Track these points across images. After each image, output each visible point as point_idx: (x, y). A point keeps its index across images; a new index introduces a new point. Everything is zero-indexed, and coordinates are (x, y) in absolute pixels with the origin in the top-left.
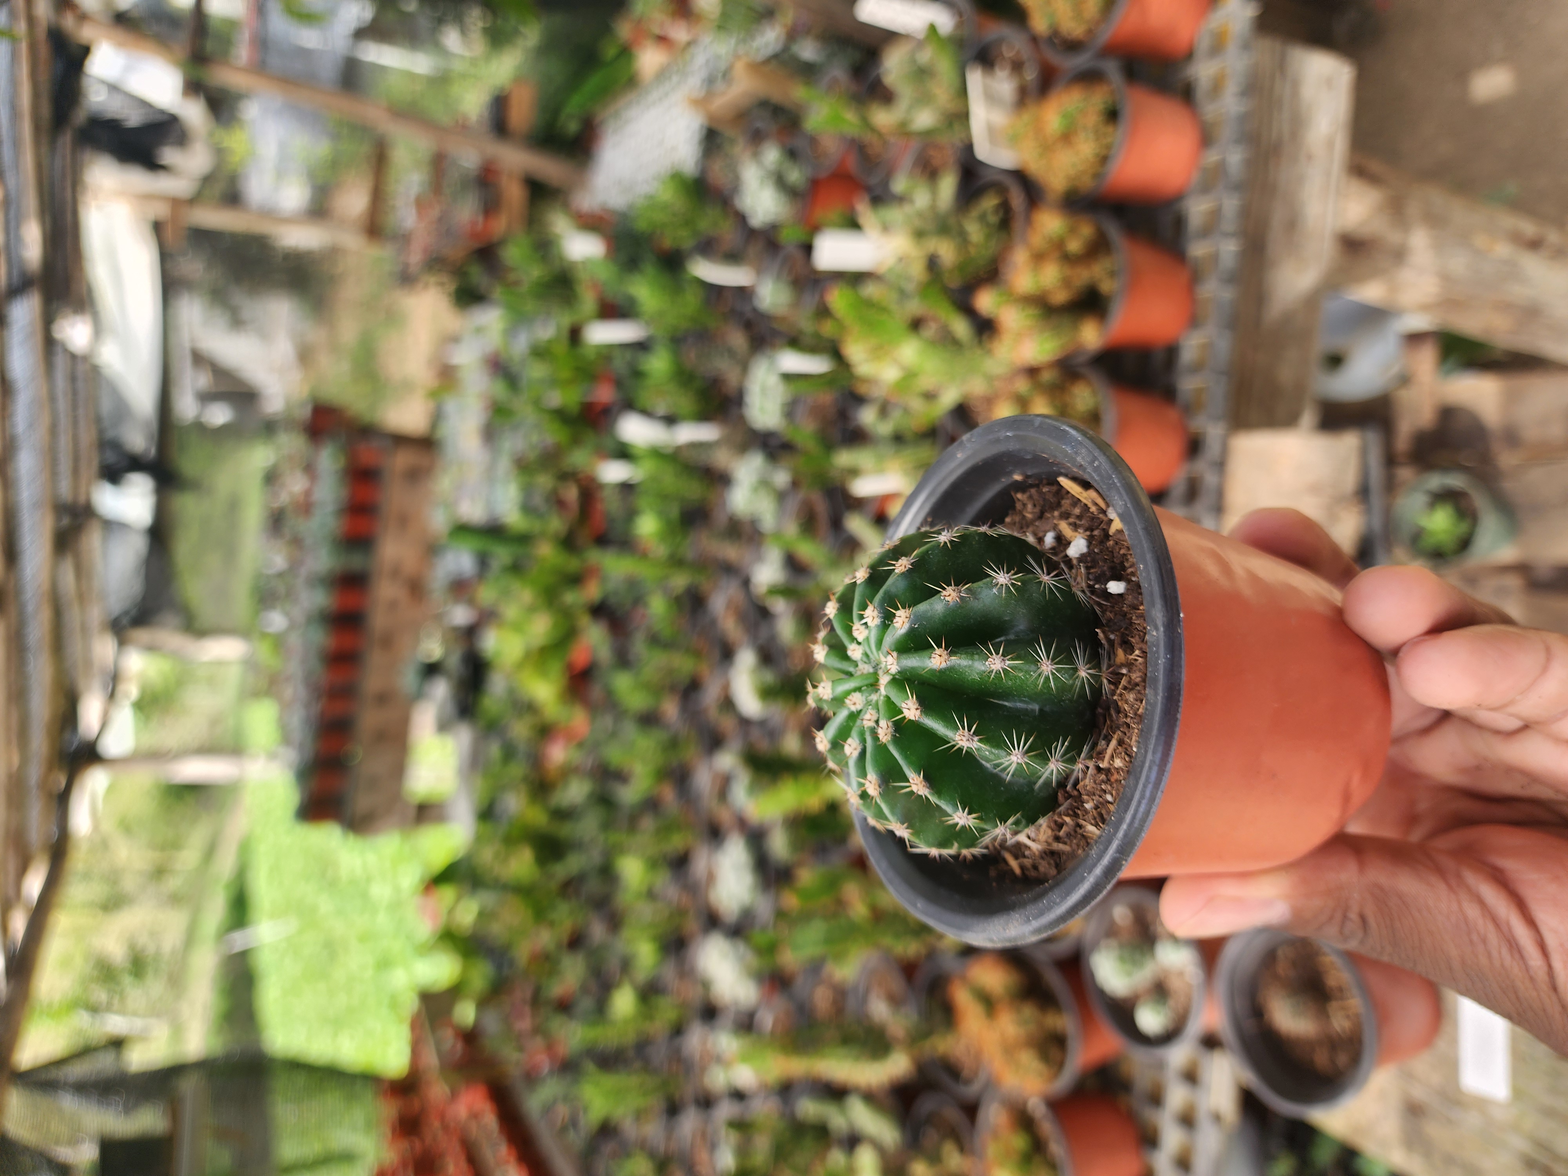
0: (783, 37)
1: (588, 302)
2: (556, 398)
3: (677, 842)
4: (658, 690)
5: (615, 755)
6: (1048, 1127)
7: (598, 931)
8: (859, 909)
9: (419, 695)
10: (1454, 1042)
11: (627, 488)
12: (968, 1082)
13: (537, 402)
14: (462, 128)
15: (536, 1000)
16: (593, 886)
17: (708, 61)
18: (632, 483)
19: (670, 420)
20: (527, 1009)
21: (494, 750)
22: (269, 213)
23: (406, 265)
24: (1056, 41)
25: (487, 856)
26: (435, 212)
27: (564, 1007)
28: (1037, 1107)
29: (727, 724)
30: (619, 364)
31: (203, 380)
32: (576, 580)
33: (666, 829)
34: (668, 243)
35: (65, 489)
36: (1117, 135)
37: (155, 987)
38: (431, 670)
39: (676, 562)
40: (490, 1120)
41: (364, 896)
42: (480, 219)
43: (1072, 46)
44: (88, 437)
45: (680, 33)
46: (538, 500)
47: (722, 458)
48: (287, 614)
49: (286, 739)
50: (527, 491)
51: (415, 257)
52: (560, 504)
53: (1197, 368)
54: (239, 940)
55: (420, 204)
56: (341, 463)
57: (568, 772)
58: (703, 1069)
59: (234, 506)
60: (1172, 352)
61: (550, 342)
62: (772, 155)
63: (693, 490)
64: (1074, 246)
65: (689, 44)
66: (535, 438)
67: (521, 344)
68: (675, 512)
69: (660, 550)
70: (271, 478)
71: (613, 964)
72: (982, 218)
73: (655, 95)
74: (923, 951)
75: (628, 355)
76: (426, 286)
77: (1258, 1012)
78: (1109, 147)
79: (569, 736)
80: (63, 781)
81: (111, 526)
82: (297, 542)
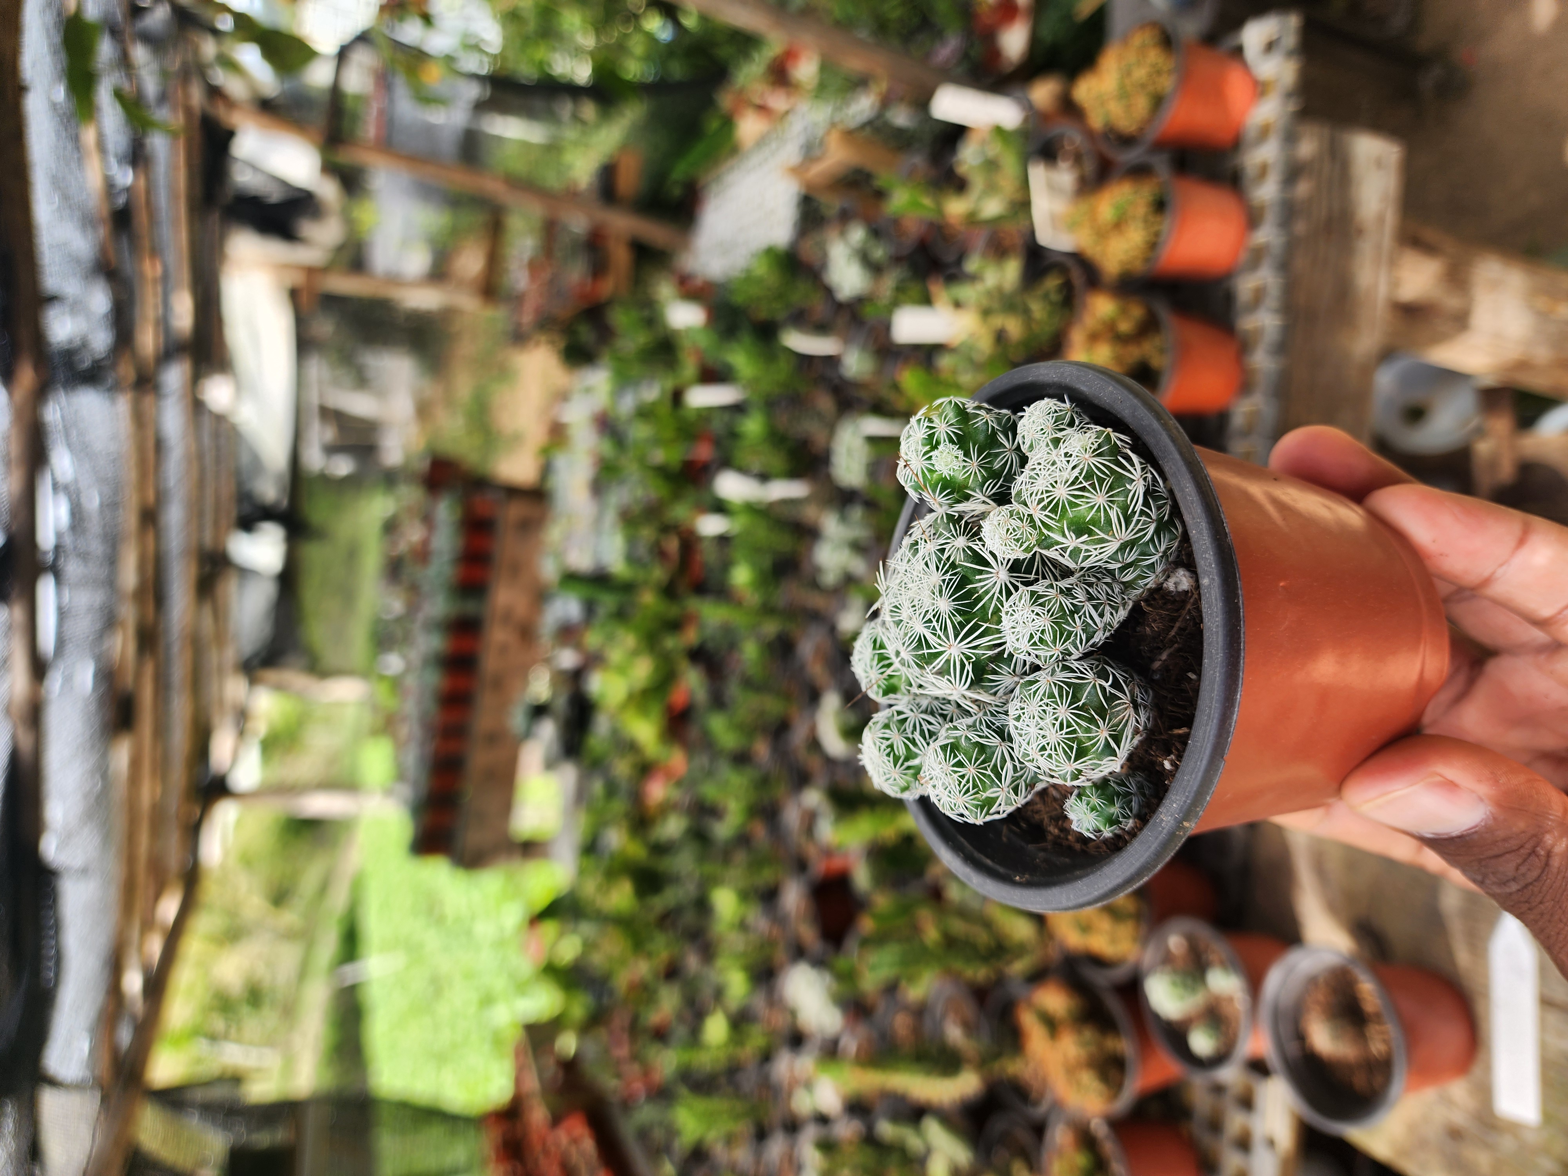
0: (877, 105)
1: (689, 368)
2: (659, 456)
3: (767, 876)
4: (750, 730)
5: (710, 791)
6: (1109, 1148)
7: (692, 962)
8: (932, 934)
9: (528, 734)
10: (1488, 1069)
11: (723, 540)
12: (1036, 1103)
13: (642, 461)
14: (571, 195)
15: (634, 1029)
16: (689, 918)
17: (806, 129)
18: (729, 536)
19: (764, 477)
20: (625, 1037)
21: (598, 787)
22: (395, 280)
23: (519, 325)
24: (1111, 136)
25: (590, 888)
26: (546, 275)
27: (661, 1035)
28: (1099, 1127)
29: (814, 764)
30: (717, 425)
31: (329, 434)
32: (675, 625)
33: (757, 864)
34: (763, 313)
35: (208, 538)
36: (1166, 224)
37: (269, 1017)
38: (539, 711)
39: (767, 610)
40: (588, 1145)
41: (469, 933)
42: (589, 280)
43: (1126, 141)
44: (227, 490)
45: (778, 101)
46: (642, 550)
47: (810, 513)
48: (404, 657)
49: (401, 776)
50: (631, 542)
51: (527, 318)
52: (659, 553)
53: (1247, 432)
54: (350, 972)
55: (533, 267)
56: (457, 514)
57: (666, 808)
58: (790, 1095)
59: (352, 554)
60: (1222, 418)
61: (654, 404)
62: (857, 234)
63: (783, 542)
64: (1125, 327)
65: (787, 113)
66: (640, 493)
67: (627, 404)
68: (767, 562)
69: (753, 598)
70: (391, 527)
71: (707, 992)
72: (1046, 296)
73: (755, 159)
74: (993, 976)
75: (726, 417)
76: (537, 344)
77: (1301, 1037)
78: (1157, 234)
79: (668, 774)
80: (198, 812)
81: (244, 573)
82: (414, 590)
